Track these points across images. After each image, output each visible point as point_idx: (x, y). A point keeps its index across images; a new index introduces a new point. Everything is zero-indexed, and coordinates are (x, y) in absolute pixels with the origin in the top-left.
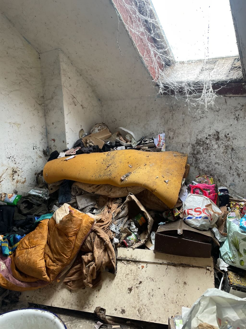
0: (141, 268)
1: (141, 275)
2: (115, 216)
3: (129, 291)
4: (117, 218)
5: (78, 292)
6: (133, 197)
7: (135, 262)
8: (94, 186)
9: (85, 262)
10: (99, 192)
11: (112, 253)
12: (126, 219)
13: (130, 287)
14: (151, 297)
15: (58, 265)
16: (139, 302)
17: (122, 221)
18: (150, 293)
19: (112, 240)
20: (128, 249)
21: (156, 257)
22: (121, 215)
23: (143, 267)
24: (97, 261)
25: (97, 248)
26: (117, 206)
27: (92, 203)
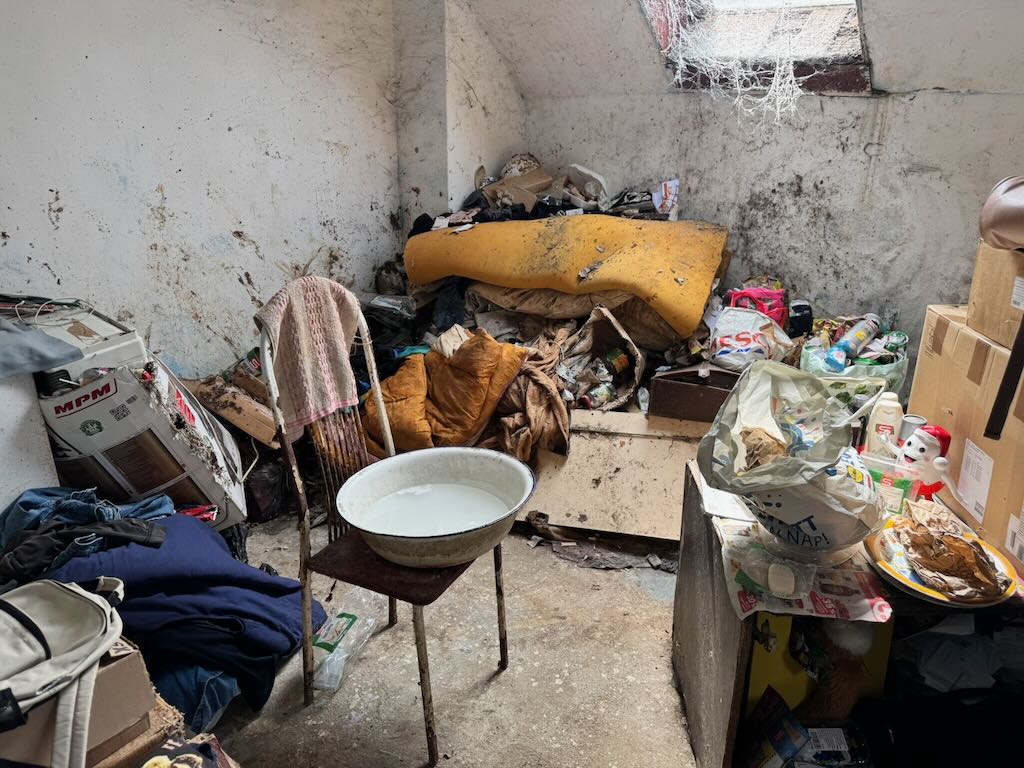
0: (618, 446)
1: (618, 457)
2: (566, 349)
3: (594, 485)
4: (570, 353)
6: (606, 312)
7: (607, 434)
8: (516, 294)
9: (509, 428)
10: (525, 307)
11: (561, 414)
12: (588, 358)
13: (596, 477)
14: (639, 494)
16: (614, 503)
17: (580, 362)
18: (636, 488)
19: (561, 392)
20: (593, 412)
21: (650, 426)
22: (577, 349)
23: (622, 444)
24: (533, 424)
25: (533, 403)
26: (568, 334)
27: (509, 330)
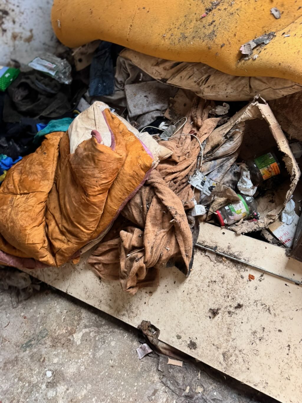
0: (246, 278)
1: (243, 293)
2: (207, 150)
3: (210, 314)
4: (211, 156)
5: (112, 285)
7: (236, 262)
8: (168, 65)
10: (176, 81)
11: (185, 240)
12: (232, 161)
13: (215, 307)
14: (258, 341)
15: (69, 243)
16: (227, 341)
17: (221, 166)
18: (255, 332)
19: (188, 210)
20: (224, 230)
21: (288, 266)
22: (220, 151)
23: (251, 278)
25: (154, 225)
26: (215, 125)
27: (158, 107)
